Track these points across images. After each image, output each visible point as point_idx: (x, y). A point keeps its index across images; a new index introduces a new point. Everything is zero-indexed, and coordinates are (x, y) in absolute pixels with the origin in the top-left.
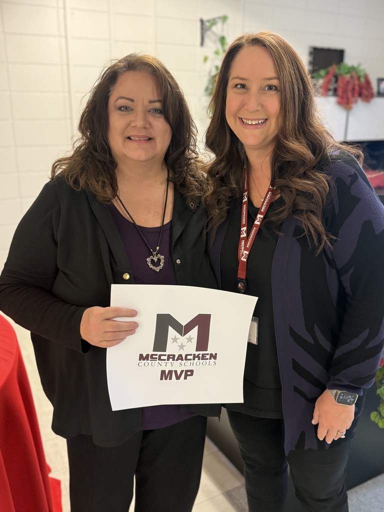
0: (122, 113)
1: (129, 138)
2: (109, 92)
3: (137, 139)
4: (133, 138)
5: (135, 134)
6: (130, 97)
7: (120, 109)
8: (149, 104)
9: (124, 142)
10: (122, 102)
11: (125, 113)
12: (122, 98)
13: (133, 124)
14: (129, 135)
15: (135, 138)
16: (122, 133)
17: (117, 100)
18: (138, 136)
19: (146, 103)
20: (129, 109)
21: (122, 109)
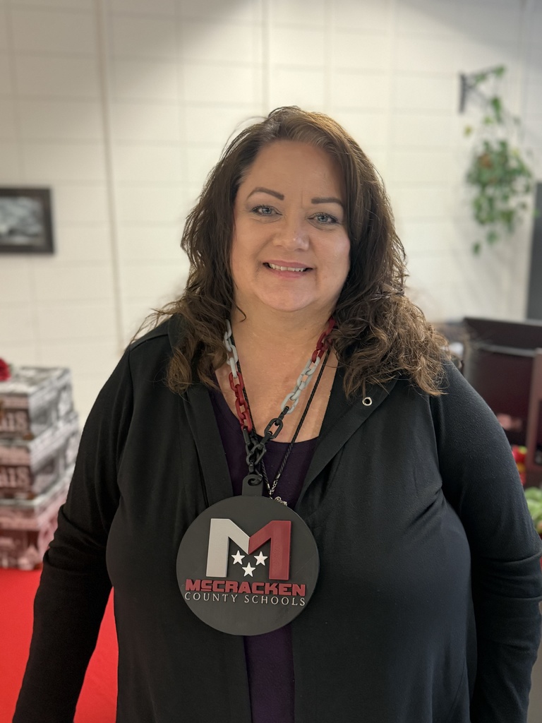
0: (258, 218)
1: (267, 265)
2: (239, 177)
3: (282, 269)
4: (273, 266)
5: (280, 259)
6: (277, 190)
7: (256, 210)
8: (312, 205)
9: (257, 271)
10: (260, 198)
11: (263, 219)
12: (262, 190)
13: (277, 242)
14: (266, 259)
15: (277, 267)
16: (255, 256)
17: (252, 194)
18: (283, 264)
19: (307, 203)
20: (273, 212)
21: (260, 210)
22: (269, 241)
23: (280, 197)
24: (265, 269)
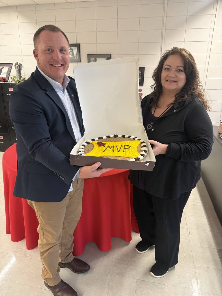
0: (166, 71)
3: (170, 81)
8: (177, 68)
9: (165, 82)
12: (167, 65)
16: (165, 78)
20: (169, 69)
22: (167, 76)
23: (170, 66)
24: (167, 81)
